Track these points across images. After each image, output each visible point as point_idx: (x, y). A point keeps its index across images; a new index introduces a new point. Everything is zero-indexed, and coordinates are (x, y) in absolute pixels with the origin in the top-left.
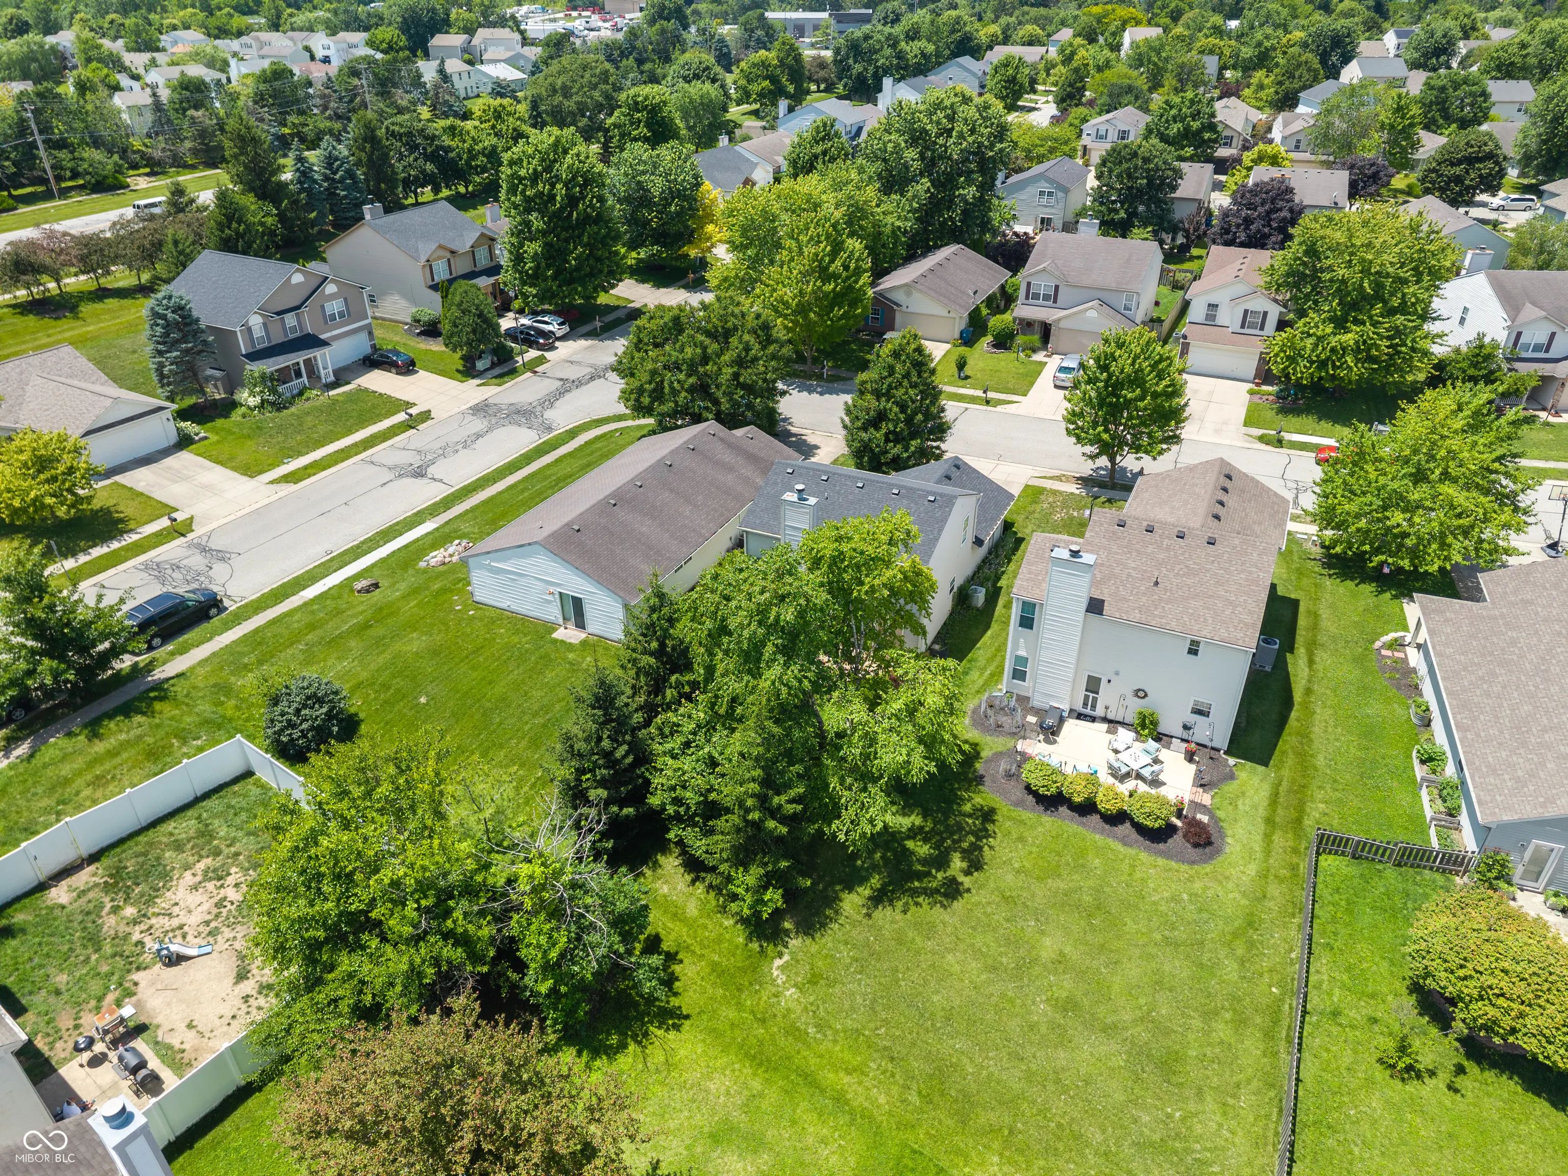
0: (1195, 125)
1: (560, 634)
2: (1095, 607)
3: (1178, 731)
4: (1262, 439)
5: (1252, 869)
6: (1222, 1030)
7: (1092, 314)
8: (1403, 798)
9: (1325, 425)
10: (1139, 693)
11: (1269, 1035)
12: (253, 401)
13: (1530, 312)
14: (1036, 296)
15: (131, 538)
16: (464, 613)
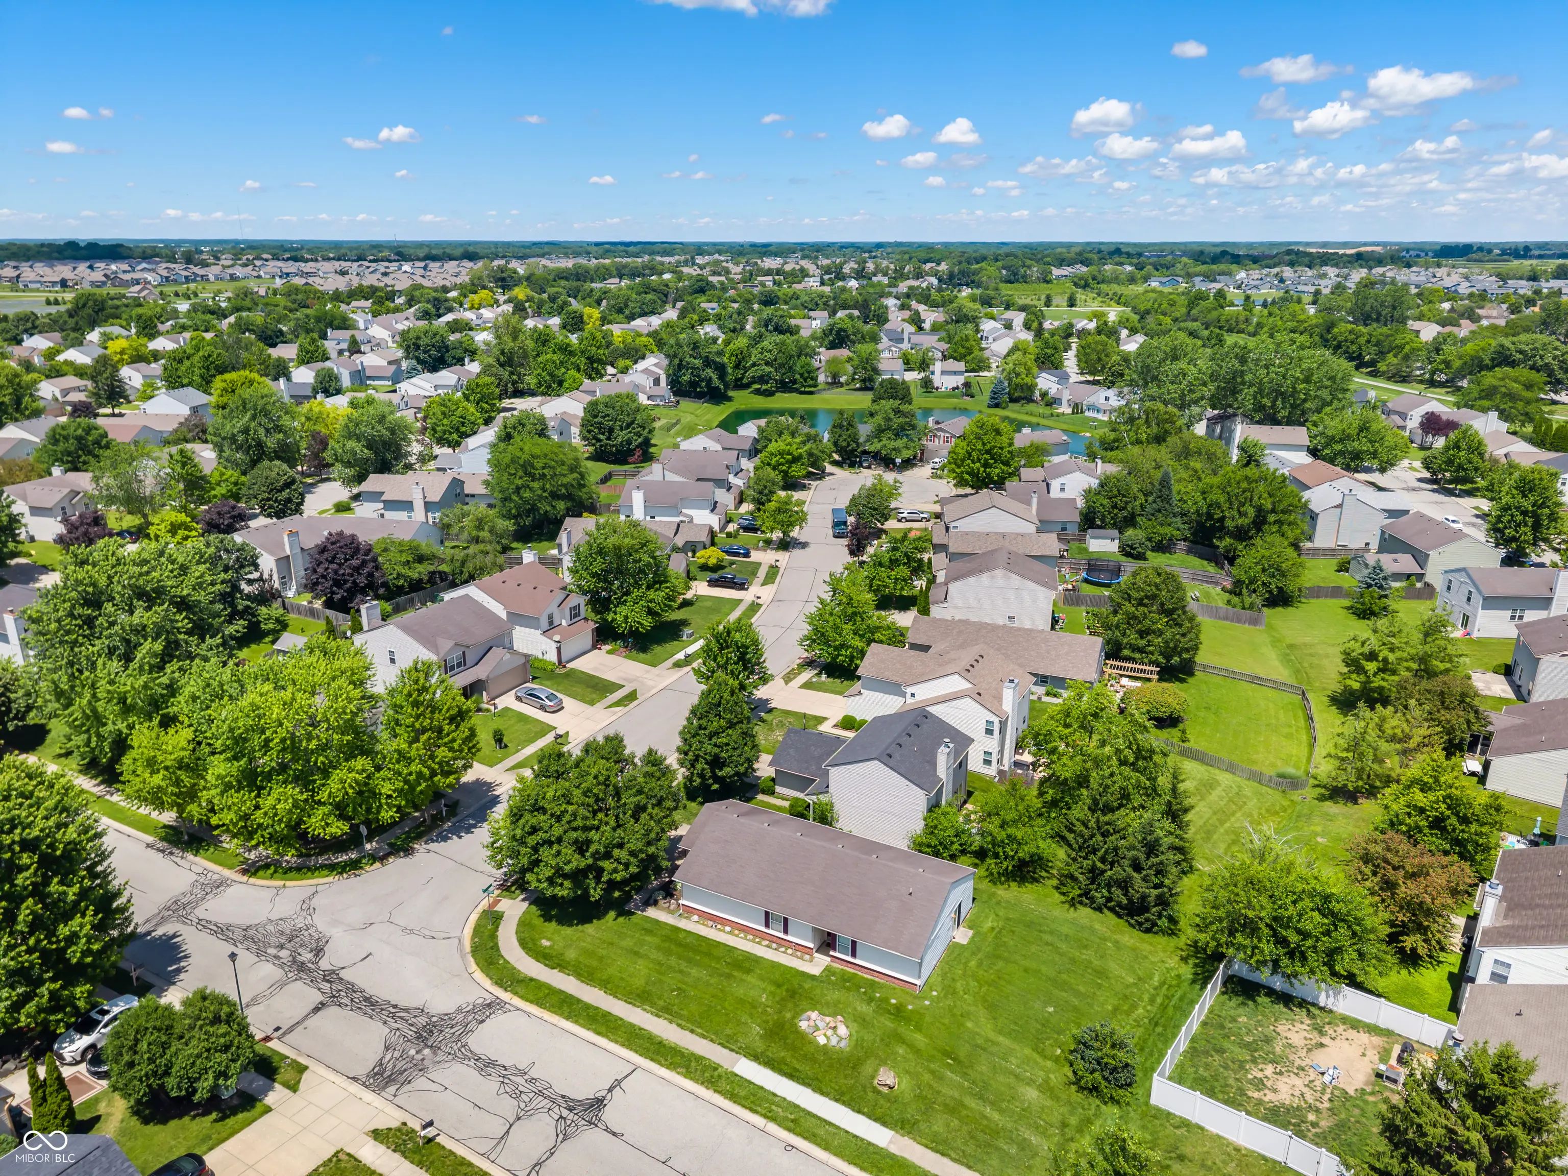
1: (960, 940)
14: (452, 668)
16: (938, 997)
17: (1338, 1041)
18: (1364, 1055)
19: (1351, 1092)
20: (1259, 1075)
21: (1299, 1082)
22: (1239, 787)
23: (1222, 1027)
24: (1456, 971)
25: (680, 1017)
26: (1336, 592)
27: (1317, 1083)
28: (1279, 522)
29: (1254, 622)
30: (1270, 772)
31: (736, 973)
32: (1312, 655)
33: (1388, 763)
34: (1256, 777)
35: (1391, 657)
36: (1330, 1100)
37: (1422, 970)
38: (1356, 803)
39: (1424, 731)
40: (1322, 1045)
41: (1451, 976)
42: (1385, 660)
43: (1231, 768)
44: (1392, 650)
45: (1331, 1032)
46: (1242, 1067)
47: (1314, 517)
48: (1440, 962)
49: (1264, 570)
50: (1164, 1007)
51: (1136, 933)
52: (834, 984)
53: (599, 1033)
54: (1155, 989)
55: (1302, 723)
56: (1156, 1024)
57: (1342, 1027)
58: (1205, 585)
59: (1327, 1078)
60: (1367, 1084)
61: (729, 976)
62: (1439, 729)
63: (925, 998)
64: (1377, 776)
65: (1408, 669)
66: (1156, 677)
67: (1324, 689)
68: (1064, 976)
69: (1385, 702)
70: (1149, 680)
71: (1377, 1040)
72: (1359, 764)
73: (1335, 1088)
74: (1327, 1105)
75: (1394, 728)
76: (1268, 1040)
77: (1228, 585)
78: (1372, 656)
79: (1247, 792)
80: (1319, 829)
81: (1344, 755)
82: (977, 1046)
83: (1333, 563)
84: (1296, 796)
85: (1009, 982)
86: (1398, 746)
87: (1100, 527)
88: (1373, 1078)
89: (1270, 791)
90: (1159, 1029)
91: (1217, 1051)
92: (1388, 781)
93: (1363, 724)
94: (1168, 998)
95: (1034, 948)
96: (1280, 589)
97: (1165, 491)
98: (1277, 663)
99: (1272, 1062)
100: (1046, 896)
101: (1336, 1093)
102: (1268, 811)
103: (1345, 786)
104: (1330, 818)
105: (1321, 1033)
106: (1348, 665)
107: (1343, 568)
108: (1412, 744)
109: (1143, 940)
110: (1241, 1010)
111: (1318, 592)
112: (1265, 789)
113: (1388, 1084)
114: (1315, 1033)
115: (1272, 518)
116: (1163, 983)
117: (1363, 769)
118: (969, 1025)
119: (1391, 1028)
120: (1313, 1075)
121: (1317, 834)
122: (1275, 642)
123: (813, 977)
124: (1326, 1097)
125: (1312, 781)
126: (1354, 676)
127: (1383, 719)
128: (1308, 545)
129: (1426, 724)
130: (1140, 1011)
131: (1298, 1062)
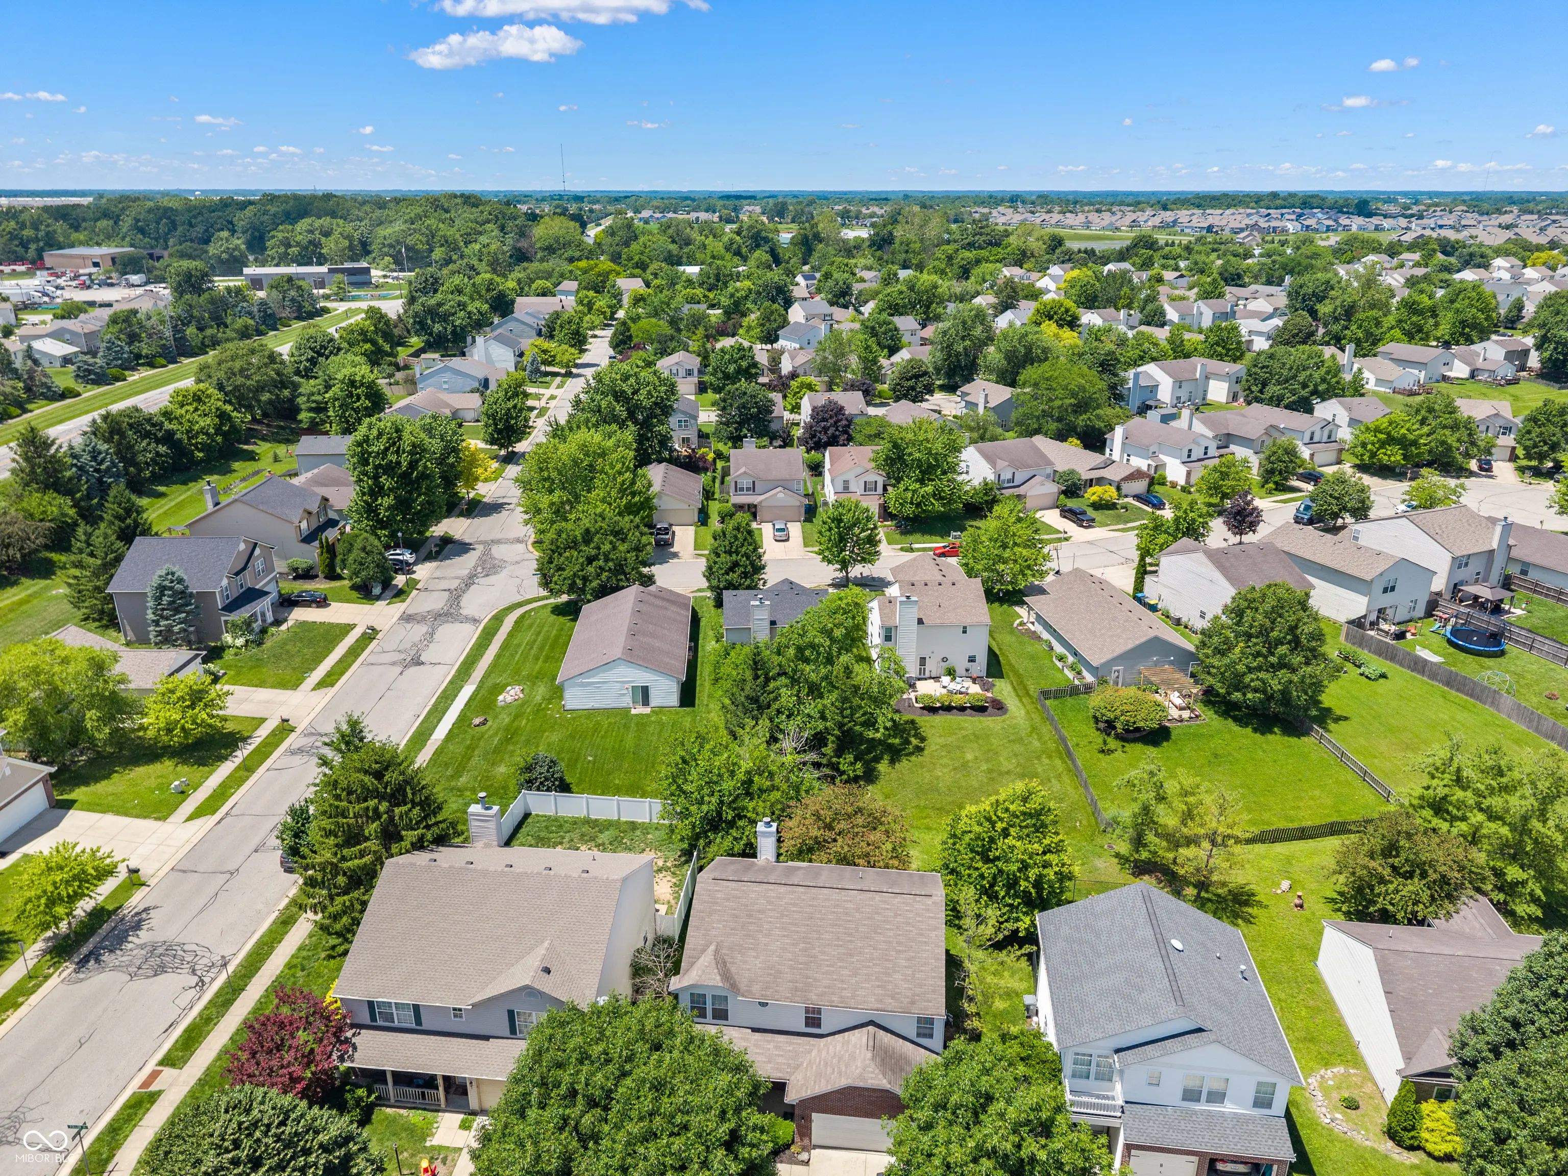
0: (744, 364)
1: (633, 712)
2: (920, 621)
3: (964, 673)
4: (902, 549)
5: (1023, 712)
6: (1046, 761)
7: (781, 495)
8: (1059, 675)
9: (927, 537)
10: (945, 660)
11: (1061, 758)
12: (240, 642)
13: (1001, 464)
14: (742, 489)
15: (255, 742)
16: (566, 717)
63: (561, 714)
68: (631, 756)
85: (604, 737)
95: (654, 738)
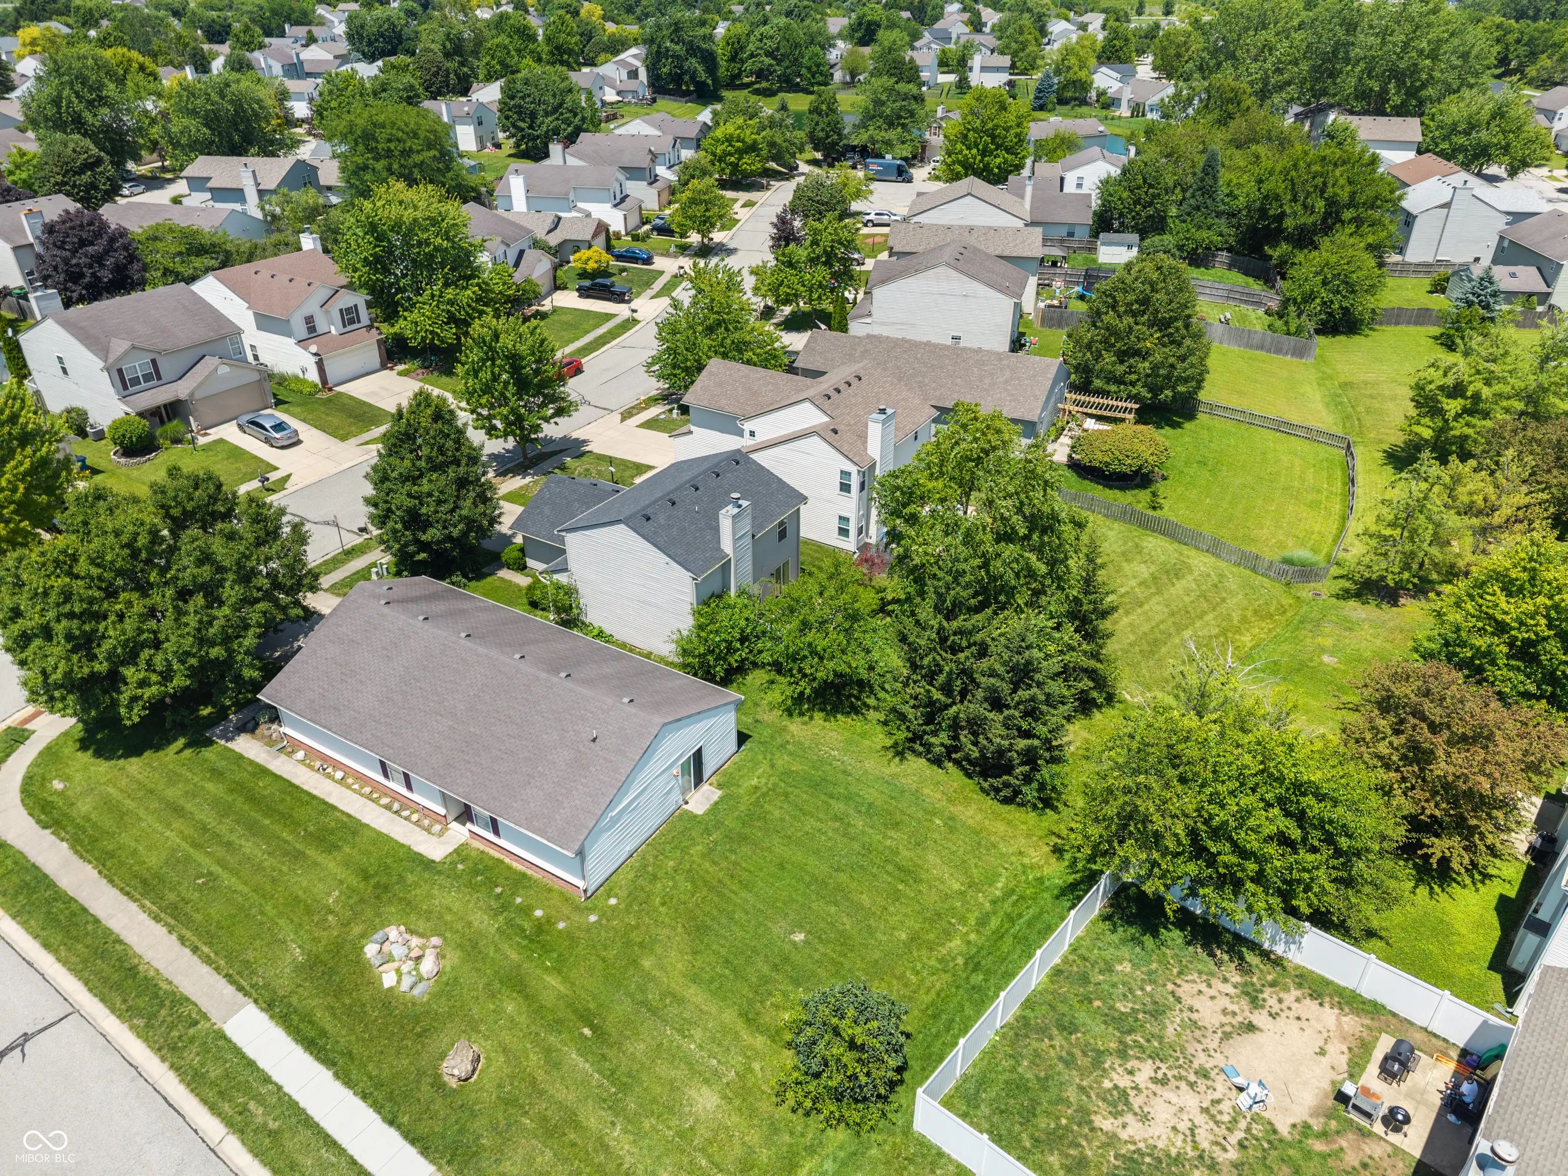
7: (224, 370)
14: (135, 381)
16: (614, 908)
17: (1281, 1021)
18: (1322, 1052)
19: (1284, 1130)
20: (1124, 1082)
21: (1190, 1101)
22: (1221, 576)
23: (1084, 979)
24: (1512, 893)
25: (187, 922)
26: (1422, 316)
27: (1226, 1106)
28: (1358, 221)
29: (1299, 353)
30: (1271, 554)
31: (310, 852)
32: (1372, 397)
33: (1456, 546)
34: (1251, 562)
35: (1486, 392)
36: (1242, 1145)
37: (1455, 889)
38: (1395, 603)
39: (1520, 499)
40: (1251, 1027)
41: (1503, 905)
42: (1476, 397)
43: (1215, 548)
44: (1488, 383)
45: (1272, 1002)
46: (1097, 1063)
47: (1409, 220)
48: (1486, 876)
49: (1325, 283)
50: (999, 936)
51: (989, 803)
52: (457, 877)
53: (46, 946)
54: (994, 902)
55: (1338, 486)
56: (977, 968)
57: (1295, 993)
58: (1243, 306)
59: (1244, 1100)
60: (1315, 1114)
61: (298, 856)
62: (1545, 496)
63: (591, 910)
64: (1436, 565)
65: (1507, 411)
66: (1131, 416)
67: (1381, 441)
68: (842, 877)
69: (1464, 456)
70: (1123, 420)
71: (1352, 1023)
72: (1408, 547)
73: (1256, 1118)
74: (1233, 1154)
75: (1470, 494)
76: (1157, 1012)
77: (1274, 305)
78: (1457, 391)
79: (1232, 583)
80: (1328, 642)
81: (1388, 532)
82: (644, 1003)
83: (1426, 283)
84: (1305, 591)
85: (746, 886)
86: (1475, 521)
87: (1117, 231)
88: (1330, 1102)
89: (1266, 582)
90: (978, 978)
91: (1062, 1028)
92: (1452, 573)
93: (1424, 486)
94: (1011, 919)
95: (810, 824)
96: (1346, 311)
97: (1209, 181)
98: (1320, 406)
99: (1154, 1056)
100: (863, 735)
101: (1257, 1130)
102: (1256, 612)
103: (1383, 578)
104: (1349, 626)
105: (1255, 1002)
106: (1418, 405)
107: (1439, 287)
108: (1497, 519)
109: (997, 816)
110: (1125, 951)
111: (1397, 316)
112: (1259, 580)
113: (1354, 1116)
114: (1244, 1003)
115: (1347, 215)
116: (1009, 893)
117: (1413, 554)
118: (647, 963)
119: (1381, 999)
120: (1221, 1088)
121: (1323, 650)
122: (1323, 380)
123: (427, 864)
124: (1234, 1139)
125: (1335, 571)
126: (1426, 420)
127: (1457, 480)
128: (1395, 258)
129: (1524, 489)
130: (956, 943)
131: (1201, 1059)
